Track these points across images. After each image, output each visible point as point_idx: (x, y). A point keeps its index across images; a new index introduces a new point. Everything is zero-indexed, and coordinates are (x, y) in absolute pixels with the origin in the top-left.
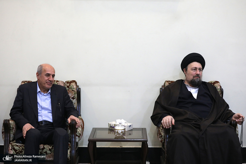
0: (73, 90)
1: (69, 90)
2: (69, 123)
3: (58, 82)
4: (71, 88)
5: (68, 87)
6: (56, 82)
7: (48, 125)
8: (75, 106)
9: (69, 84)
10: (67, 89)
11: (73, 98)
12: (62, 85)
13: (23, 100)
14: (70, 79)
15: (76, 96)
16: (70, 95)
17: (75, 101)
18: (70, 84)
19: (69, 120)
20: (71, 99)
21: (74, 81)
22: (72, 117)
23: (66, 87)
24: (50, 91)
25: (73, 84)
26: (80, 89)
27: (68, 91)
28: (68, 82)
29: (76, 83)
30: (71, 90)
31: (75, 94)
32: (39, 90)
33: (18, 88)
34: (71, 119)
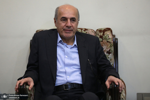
0: (109, 41)
1: (102, 41)
2: (108, 87)
3: (86, 31)
4: (106, 39)
5: (101, 37)
6: (84, 31)
7: (75, 88)
8: (112, 63)
9: (102, 34)
10: (100, 39)
11: (109, 53)
12: (93, 34)
13: (38, 53)
14: (103, 27)
15: (113, 49)
16: (105, 48)
17: (110, 57)
18: (104, 33)
19: (107, 83)
20: (105, 53)
21: (109, 29)
22: (111, 78)
23: (99, 37)
24: (75, 43)
25: (108, 33)
26: (117, 39)
27: (101, 43)
28: (100, 31)
29: (111, 31)
30: (106, 42)
31: (111, 46)
32: (60, 39)
33: (31, 41)
34: (109, 81)
